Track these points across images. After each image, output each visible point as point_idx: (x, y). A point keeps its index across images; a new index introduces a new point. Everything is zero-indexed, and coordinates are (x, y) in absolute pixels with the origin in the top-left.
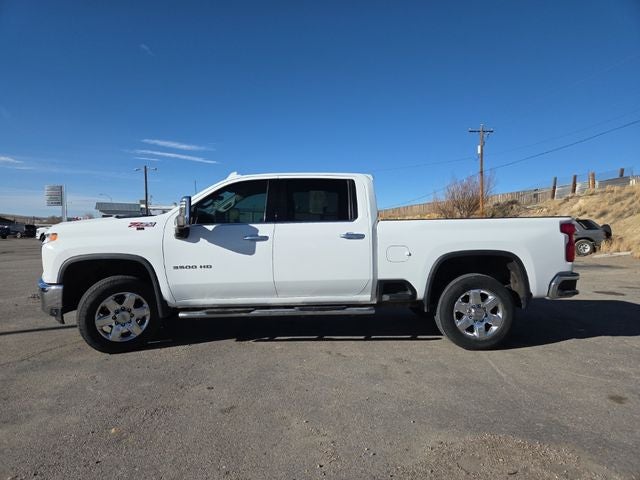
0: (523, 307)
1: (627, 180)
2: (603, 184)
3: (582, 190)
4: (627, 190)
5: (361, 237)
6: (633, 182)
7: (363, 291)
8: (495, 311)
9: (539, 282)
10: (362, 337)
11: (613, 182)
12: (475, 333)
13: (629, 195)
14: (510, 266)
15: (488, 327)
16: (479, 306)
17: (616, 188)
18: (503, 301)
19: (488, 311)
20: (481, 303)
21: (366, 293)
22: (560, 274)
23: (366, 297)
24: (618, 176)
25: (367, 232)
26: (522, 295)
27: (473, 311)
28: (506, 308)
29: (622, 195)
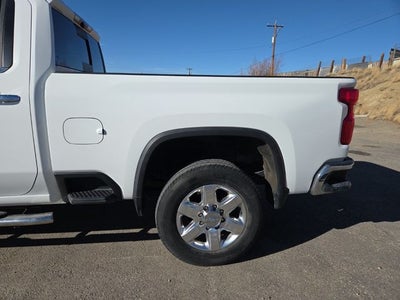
0: (275, 206)
1: (367, 64)
2: (351, 67)
3: (337, 71)
4: (366, 71)
5: (13, 100)
6: (370, 66)
7: (32, 189)
8: (236, 213)
9: (299, 173)
10: (73, 235)
11: (358, 65)
12: (207, 244)
13: (367, 75)
14: (261, 149)
15: (225, 235)
16: (214, 208)
17: (359, 70)
18: (247, 200)
19: (227, 215)
20: (216, 203)
21: (39, 191)
22: (329, 163)
23: (43, 197)
24: (361, 61)
25: (26, 92)
26: (275, 189)
27: (205, 214)
28: (251, 210)
29: (363, 74)
